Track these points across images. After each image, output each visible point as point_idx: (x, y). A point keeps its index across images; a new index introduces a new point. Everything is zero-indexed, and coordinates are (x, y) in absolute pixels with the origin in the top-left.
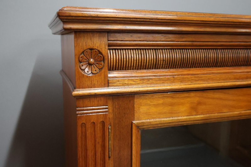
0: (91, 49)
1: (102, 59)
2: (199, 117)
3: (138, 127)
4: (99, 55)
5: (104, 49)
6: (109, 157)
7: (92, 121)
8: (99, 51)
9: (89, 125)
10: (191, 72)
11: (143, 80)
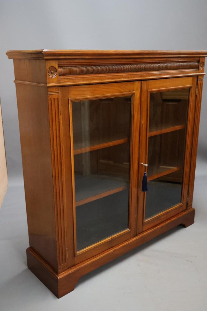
0: (52, 67)
1: (56, 71)
2: (94, 96)
3: (71, 100)
4: (55, 69)
5: (57, 66)
6: (61, 114)
7: (54, 98)
8: (55, 67)
9: (52, 100)
10: (90, 76)
11: (72, 79)
